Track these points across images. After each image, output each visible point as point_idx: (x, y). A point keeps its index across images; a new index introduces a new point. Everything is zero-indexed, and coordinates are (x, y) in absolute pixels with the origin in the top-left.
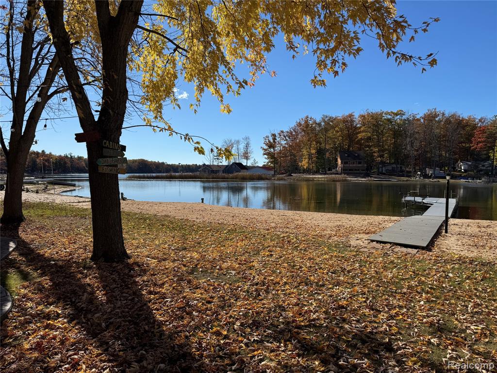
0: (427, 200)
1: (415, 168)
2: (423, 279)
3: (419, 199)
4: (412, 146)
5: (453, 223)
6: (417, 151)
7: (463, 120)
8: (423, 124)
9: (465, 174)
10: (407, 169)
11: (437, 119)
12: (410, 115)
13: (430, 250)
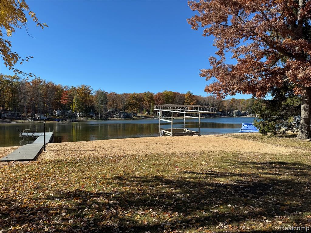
0: (36, 134)
1: (28, 114)
2: (31, 173)
3: (30, 134)
4: (25, 100)
5: (49, 145)
6: (29, 103)
7: (55, 87)
8: (32, 86)
9: (58, 117)
10: (23, 115)
11: (41, 84)
12: (23, 79)
13: (36, 160)
